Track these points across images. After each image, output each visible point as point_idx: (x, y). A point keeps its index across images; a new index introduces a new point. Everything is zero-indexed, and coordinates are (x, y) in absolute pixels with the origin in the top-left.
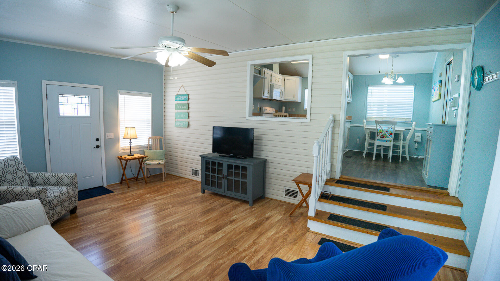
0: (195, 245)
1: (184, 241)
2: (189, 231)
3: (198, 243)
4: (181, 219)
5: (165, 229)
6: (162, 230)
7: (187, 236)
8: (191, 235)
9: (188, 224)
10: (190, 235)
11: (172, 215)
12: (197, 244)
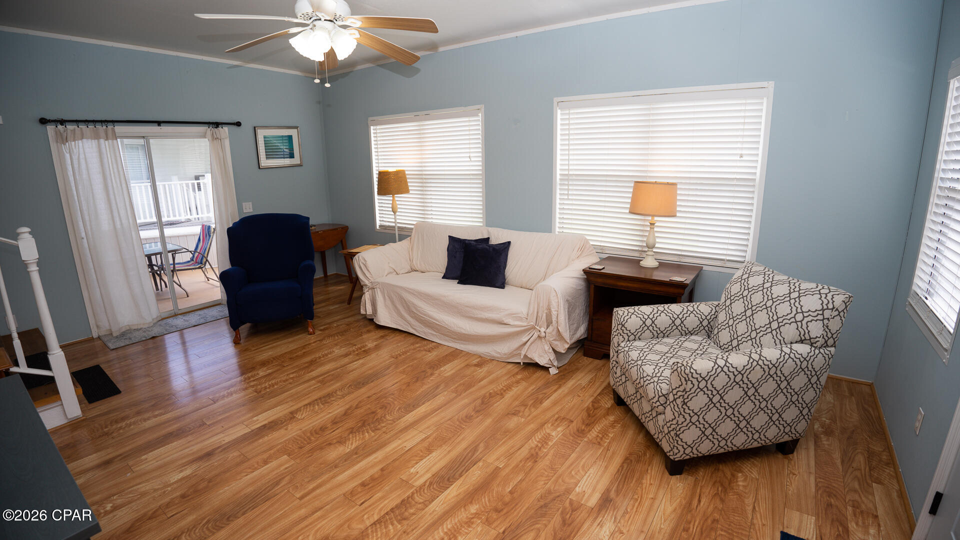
0: (320, 399)
1: (338, 405)
2: (323, 429)
3: (313, 401)
4: (336, 467)
5: (378, 432)
6: (384, 429)
7: (331, 415)
8: (321, 418)
9: (322, 448)
10: (324, 418)
11: (363, 485)
12: (316, 400)
